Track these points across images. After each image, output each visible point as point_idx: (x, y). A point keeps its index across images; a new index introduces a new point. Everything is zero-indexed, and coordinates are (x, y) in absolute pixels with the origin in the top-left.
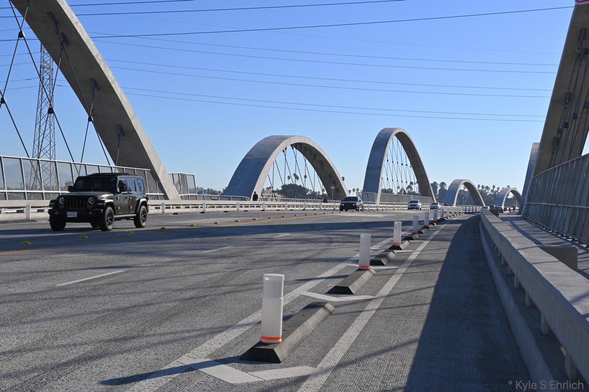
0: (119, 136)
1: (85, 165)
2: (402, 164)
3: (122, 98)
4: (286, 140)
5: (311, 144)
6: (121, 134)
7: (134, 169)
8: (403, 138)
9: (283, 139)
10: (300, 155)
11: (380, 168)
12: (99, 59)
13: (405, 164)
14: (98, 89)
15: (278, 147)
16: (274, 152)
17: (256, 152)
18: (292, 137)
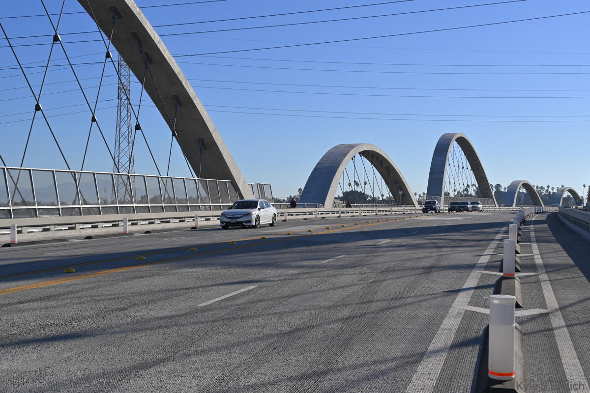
0: (201, 149)
1: (171, 178)
2: (463, 168)
3: (203, 113)
4: (354, 149)
5: (378, 151)
6: (203, 148)
7: (216, 181)
8: (463, 142)
9: (352, 147)
10: (368, 163)
11: (442, 172)
12: (181, 77)
13: (465, 168)
14: (180, 105)
15: (348, 155)
16: (344, 160)
17: (326, 161)
18: (360, 146)
